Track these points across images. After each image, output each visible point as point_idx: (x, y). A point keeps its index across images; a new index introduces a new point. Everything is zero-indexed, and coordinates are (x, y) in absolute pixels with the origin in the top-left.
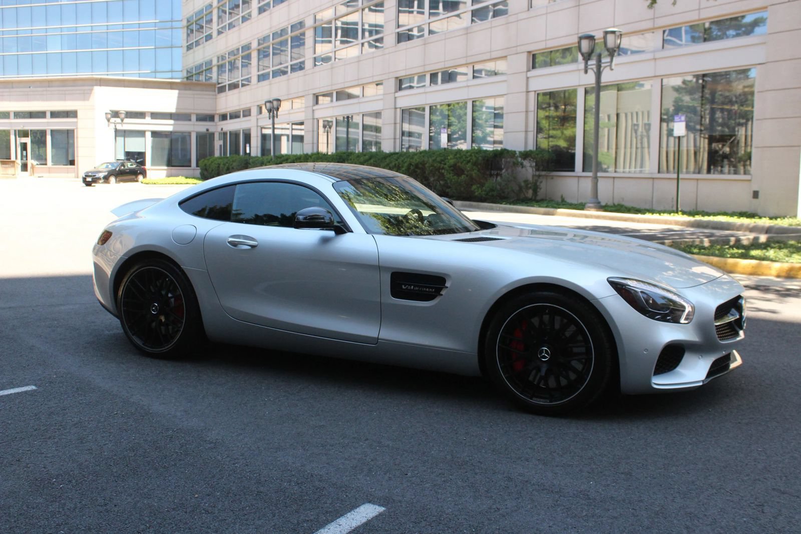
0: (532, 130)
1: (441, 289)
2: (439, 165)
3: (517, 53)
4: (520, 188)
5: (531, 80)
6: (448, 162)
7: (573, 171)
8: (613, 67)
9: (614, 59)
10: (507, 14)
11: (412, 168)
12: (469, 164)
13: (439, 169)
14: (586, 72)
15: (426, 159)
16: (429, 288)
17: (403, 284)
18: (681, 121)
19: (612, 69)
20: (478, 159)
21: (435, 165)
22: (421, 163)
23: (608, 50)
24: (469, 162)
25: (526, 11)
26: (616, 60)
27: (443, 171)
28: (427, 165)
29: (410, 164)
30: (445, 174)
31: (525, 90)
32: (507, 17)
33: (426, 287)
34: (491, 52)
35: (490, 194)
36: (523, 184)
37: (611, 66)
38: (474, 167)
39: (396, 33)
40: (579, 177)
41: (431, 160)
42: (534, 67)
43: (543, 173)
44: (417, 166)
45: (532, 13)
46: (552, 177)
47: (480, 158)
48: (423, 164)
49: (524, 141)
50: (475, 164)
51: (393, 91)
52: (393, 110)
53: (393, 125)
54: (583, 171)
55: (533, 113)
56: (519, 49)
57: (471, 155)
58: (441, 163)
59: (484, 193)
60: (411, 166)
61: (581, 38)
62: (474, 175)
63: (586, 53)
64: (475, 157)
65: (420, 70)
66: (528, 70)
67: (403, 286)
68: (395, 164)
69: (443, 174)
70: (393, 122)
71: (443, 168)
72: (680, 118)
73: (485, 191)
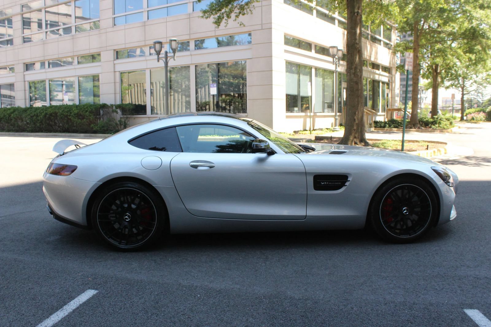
0: (119, 92)
1: (345, 182)
2: (67, 113)
3: (107, 51)
4: (117, 124)
5: (116, 66)
6: (73, 112)
7: (146, 114)
8: (175, 58)
9: (176, 54)
10: (99, 28)
11: (47, 116)
12: (87, 113)
13: (67, 116)
14: (158, 61)
15: (57, 111)
16: (338, 182)
17: (322, 182)
18: (214, 87)
19: (175, 60)
20: (92, 109)
21: (64, 114)
22: (54, 113)
23: (172, 49)
24: (87, 111)
25: (111, 27)
26: (177, 54)
27: (70, 117)
28: (59, 114)
29: (46, 114)
30: (72, 119)
31: (113, 71)
32: (99, 30)
33: (336, 182)
34: (89, 49)
35: (103, 129)
36: (118, 123)
37: (174, 58)
38: (91, 114)
39: (22, 37)
40: (149, 117)
41: (61, 111)
42: (117, 58)
43: (129, 116)
44: (51, 115)
45: (115, 28)
46: (135, 118)
47: (94, 109)
48: (56, 113)
49: (114, 99)
50: (90, 112)
51: (23, 71)
52: (23, 83)
53: (24, 91)
54: (151, 114)
55: (118, 83)
56: (109, 48)
57: (87, 108)
58: (68, 113)
59: (99, 128)
60: (47, 115)
61: (155, 43)
62: (91, 118)
63: (158, 51)
64: (90, 108)
65: (42, 59)
66: (115, 60)
67: (322, 183)
68: (35, 114)
69: (70, 119)
70: (23, 89)
71: (70, 116)
72: (214, 85)
73: (99, 127)
